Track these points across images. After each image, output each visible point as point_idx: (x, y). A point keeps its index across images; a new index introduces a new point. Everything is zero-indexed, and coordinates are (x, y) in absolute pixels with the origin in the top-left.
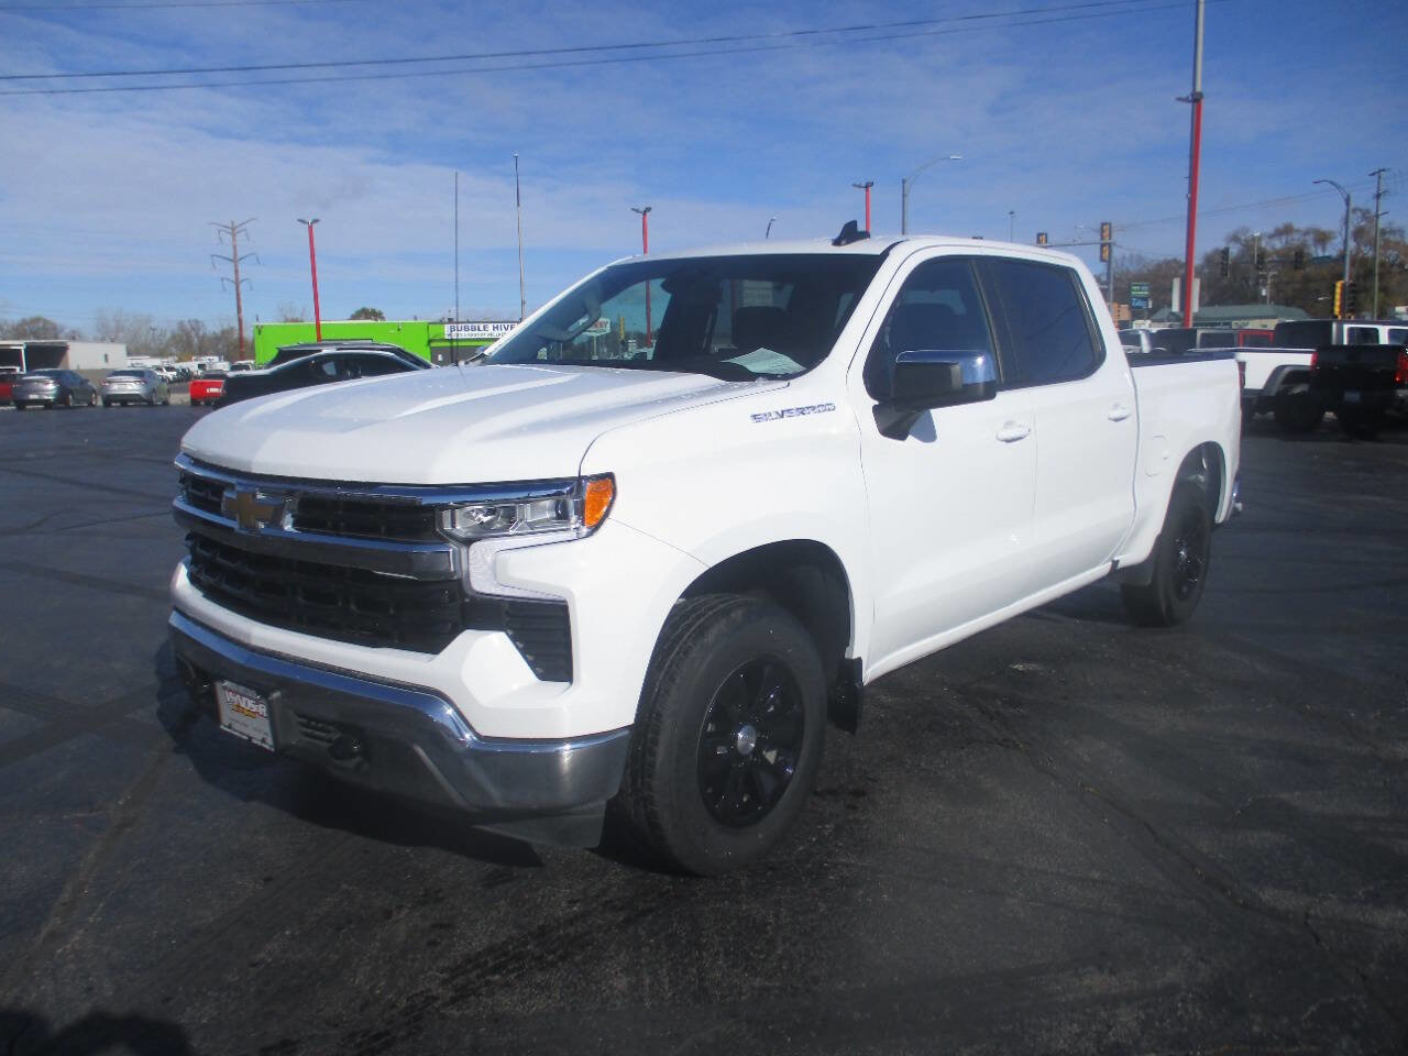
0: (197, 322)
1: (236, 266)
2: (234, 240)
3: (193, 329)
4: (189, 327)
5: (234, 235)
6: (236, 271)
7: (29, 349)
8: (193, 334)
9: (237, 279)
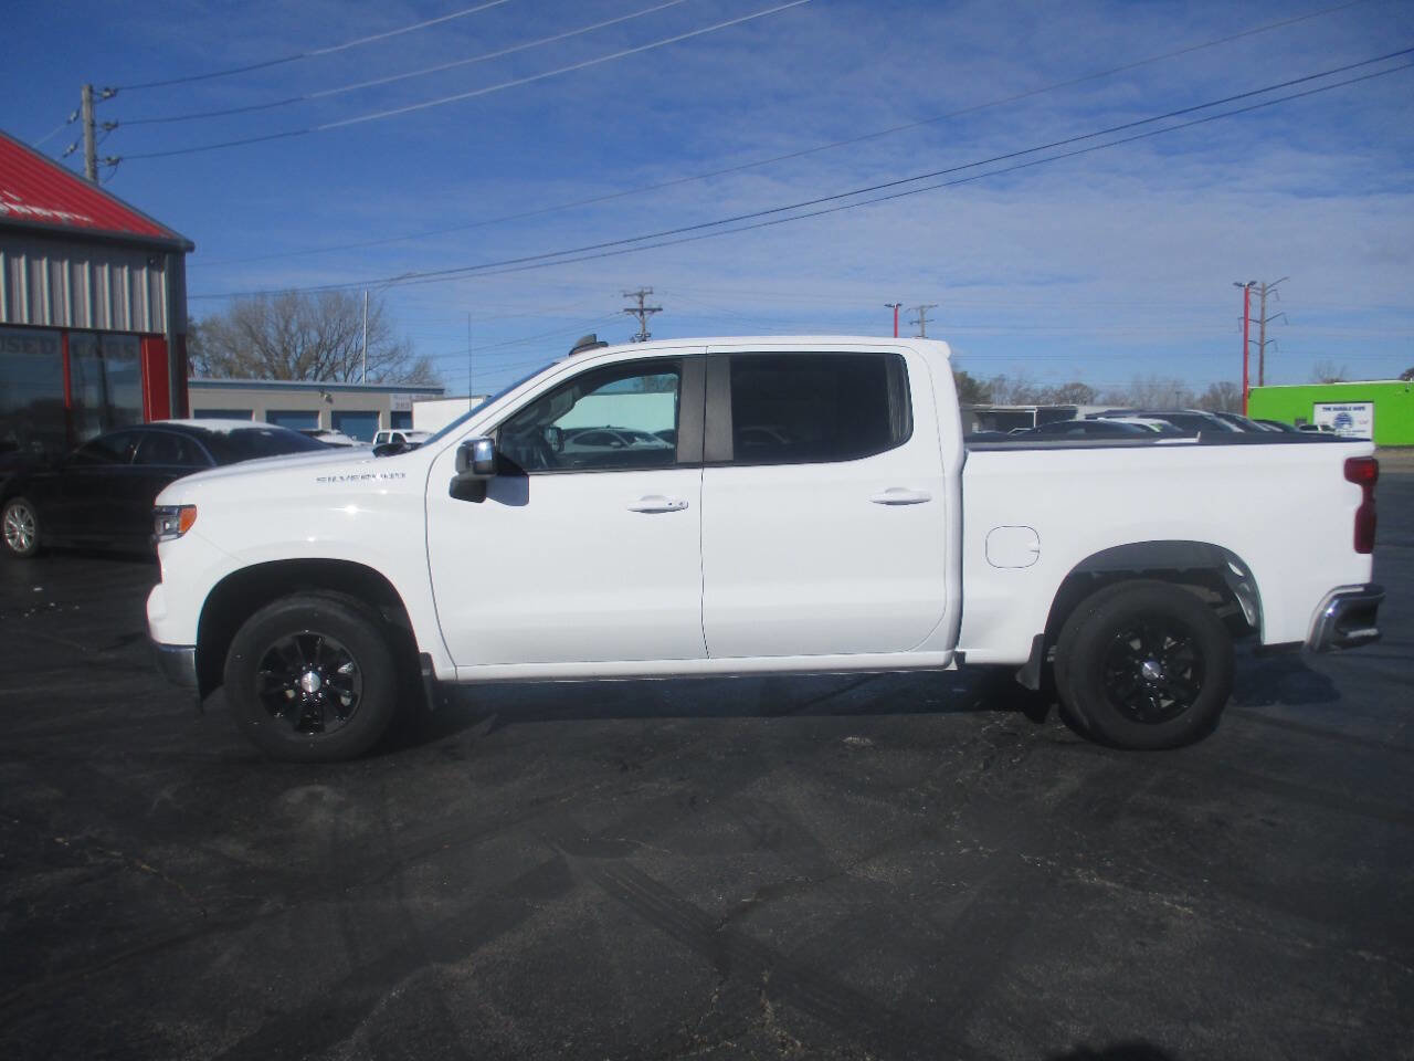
0: (1227, 384)
1: (1262, 328)
2: (1263, 301)
3: (1224, 391)
4: (1220, 392)
5: (1263, 296)
6: (1262, 333)
7: (1040, 412)
8: (1223, 398)
9: (1262, 341)
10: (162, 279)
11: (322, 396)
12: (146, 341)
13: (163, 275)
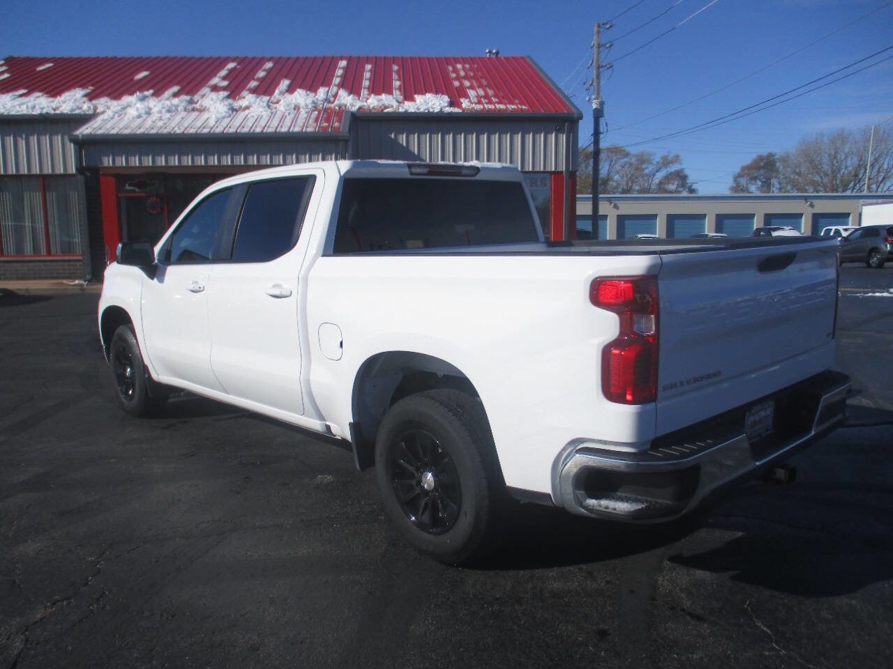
10: (563, 138)
11: (806, 202)
12: (553, 176)
13: (565, 136)
